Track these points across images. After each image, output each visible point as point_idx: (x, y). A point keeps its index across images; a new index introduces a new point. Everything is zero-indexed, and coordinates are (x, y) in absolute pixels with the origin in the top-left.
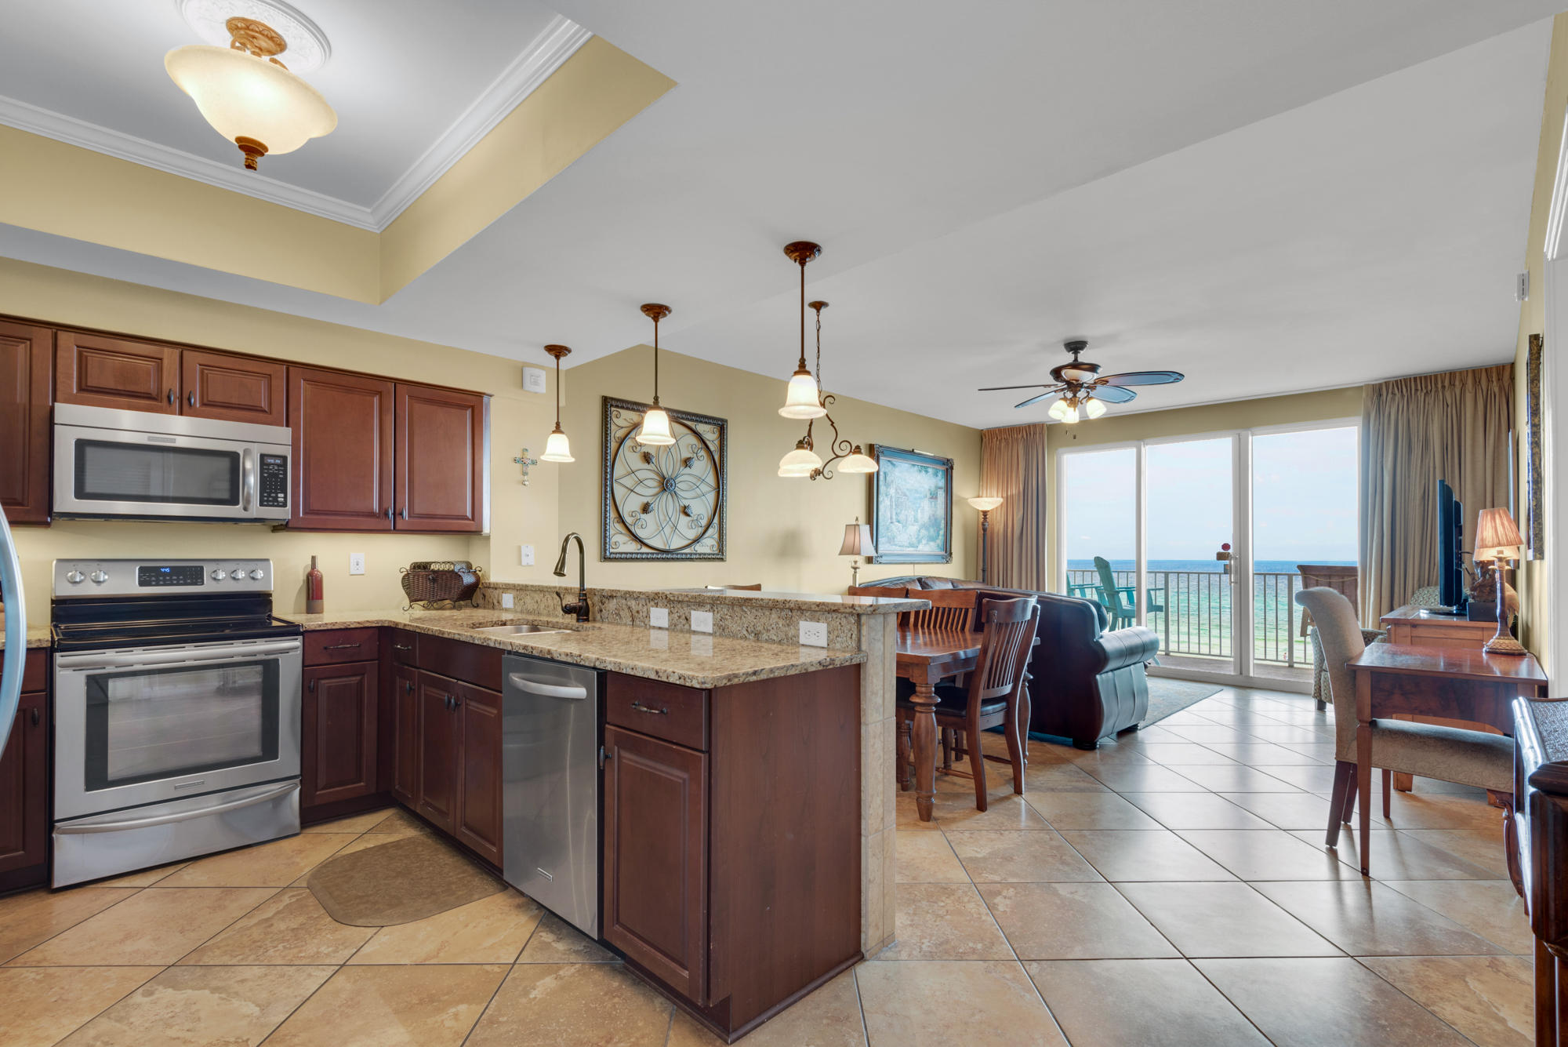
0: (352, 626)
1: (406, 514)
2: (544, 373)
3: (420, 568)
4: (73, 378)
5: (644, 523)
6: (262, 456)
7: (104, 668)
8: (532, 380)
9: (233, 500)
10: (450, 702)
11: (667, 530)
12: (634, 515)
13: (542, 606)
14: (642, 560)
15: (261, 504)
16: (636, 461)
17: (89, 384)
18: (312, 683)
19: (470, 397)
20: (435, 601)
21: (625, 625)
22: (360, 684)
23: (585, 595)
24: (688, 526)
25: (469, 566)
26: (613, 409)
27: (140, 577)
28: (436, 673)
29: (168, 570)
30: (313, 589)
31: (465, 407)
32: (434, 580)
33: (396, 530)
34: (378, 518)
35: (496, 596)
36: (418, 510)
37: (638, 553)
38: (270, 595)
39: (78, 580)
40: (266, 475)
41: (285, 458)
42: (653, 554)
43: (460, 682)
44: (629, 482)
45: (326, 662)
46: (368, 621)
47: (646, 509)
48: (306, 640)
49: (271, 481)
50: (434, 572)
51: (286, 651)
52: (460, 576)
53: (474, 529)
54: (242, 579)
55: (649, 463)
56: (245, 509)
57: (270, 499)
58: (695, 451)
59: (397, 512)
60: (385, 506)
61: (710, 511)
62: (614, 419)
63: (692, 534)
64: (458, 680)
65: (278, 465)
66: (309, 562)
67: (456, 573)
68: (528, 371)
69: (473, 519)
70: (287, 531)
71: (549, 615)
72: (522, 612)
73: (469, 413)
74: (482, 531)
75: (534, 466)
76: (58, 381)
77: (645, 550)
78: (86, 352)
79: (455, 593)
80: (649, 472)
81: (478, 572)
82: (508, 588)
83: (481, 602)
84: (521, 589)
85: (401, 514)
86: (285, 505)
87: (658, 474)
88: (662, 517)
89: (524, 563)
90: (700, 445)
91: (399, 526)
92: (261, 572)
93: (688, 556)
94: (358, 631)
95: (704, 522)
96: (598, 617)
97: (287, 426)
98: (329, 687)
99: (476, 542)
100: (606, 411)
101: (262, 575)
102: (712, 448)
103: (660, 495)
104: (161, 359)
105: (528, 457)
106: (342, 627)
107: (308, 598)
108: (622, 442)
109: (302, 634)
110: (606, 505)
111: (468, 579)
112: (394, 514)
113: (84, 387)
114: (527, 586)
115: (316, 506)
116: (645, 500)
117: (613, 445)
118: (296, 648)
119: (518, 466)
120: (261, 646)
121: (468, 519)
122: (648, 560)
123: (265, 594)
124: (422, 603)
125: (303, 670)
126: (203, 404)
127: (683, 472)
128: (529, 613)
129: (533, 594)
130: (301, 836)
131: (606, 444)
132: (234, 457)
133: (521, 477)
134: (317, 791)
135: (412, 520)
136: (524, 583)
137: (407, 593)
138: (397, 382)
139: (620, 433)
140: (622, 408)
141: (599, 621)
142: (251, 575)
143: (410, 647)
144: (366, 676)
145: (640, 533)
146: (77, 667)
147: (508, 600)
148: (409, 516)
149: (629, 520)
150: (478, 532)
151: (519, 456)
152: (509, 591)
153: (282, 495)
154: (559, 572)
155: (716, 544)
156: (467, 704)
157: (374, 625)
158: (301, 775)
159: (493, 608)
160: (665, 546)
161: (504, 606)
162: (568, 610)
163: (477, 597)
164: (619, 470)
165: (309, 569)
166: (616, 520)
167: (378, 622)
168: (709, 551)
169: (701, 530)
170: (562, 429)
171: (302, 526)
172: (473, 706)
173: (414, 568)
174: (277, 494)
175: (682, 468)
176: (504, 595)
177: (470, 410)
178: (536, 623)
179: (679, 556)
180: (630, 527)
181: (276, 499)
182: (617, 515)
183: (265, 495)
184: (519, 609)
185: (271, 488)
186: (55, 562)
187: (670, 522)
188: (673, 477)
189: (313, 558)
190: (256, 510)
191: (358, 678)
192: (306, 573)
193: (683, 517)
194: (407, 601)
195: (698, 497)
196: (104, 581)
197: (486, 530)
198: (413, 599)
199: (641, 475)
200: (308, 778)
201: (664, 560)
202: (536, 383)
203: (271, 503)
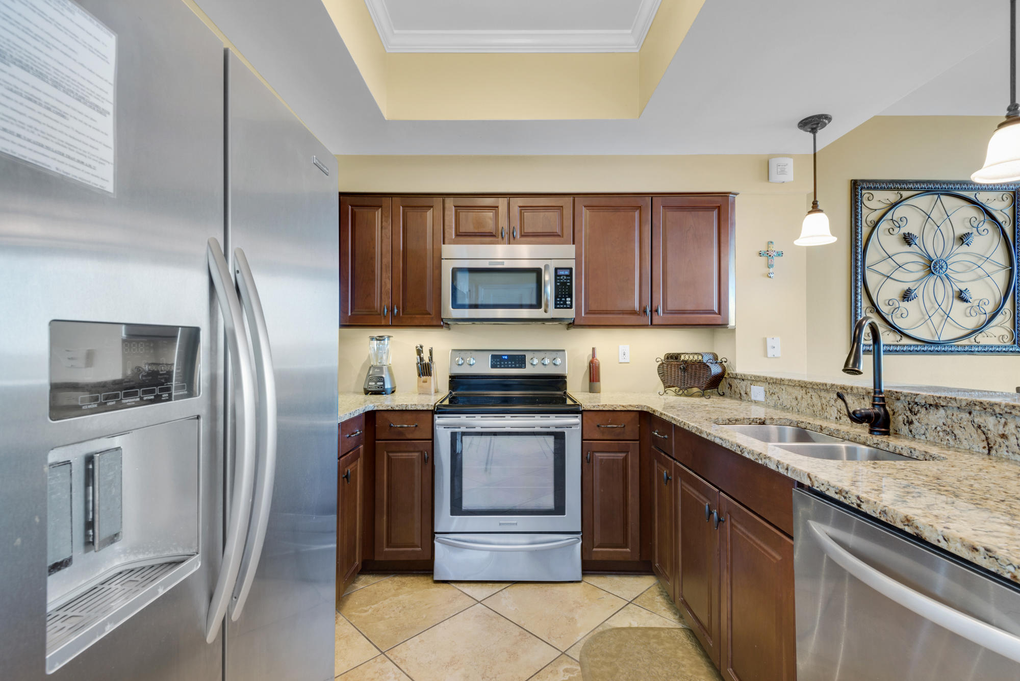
0: (618, 409)
1: (660, 310)
2: (792, 160)
3: (673, 358)
4: (452, 228)
5: (905, 311)
6: (556, 269)
7: (460, 428)
8: (779, 170)
9: (538, 305)
10: (711, 513)
11: (936, 319)
12: (891, 303)
13: (804, 404)
14: (904, 352)
15: (556, 308)
16: (892, 244)
17: (461, 231)
18: (589, 455)
19: (716, 199)
20: (686, 389)
21: (970, 451)
22: (625, 459)
23: (883, 399)
24: (965, 313)
25: (715, 357)
26: (864, 192)
27: (492, 362)
28: (693, 471)
29: (506, 357)
30: (593, 374)
31: (713, 208)
32: (685, 370)
33: (652, 325)
34: (639, 315)
35: (744, 387)
36: (671, 306)
37: (897, 346)
38: (565, 377)
39: (460, 363)
40: (558, 284)
41: (571, 269)
42: (917, 346)
43: (721, 493)
44: (884, 268)
45: (598, 438)
46: (630, 405)
47: (907, 296)
48: (584, 418)
49: (562, 289)
50: (685, 362)
51: (569, 426)
52: (708, 366)
53: (720, 323)
54: (548, 365)
55: (910, 245)
56: (546, 311)
57: (562, 303)
58: (975, 225)
59: (654, 309)
60: (644, 304)
61: (998, 295)
62: (865, 202)
63: (971, 323)
64: (720, 490)
65: (567, 276)
66: (591, 353)
67: (705, 364)
68: (774, 163)
69: (719, 313)
70: (574, 328)
71: (814, 415)
72: (775, 407)
73: (715, 213)
74: (728, 324)
75: (780, 258)
76: (446, 232)
77: (905, 341)
78: (460, 209)
79: (704, 381)
80: (909, 255)
81: (723, 363)
82: (756, 380)
83: (727, 391)
84: (775, 383)
85: (657, 311)
86: (571, 307)
87: (922, 256)
88: (928, 305)
89: (770, 354)
90: (981, 217)
91: (655, 322)
92: (560, 360)
93: (966, 349)
94: (623, 413)
95: (989, 308)
96: (905, 430)
97: (574, 243)
98: (601, 460)
99: (720, 334)
100: (856, 195)
101: (560, 362)
102: (1000, 218)
103: (925, 280)
104: (497, 207)
105: (774, 250)
106: (611, 409)
107: (590, 381)
108: (875, 225)
109: (581, 412)
110: (856, 294)
111: (715, 370)
112: (651, 311)
113: (458, 234)
114: (782, 380)
115: (593, 307)
116: (905, 287)
117: (865, 230)
118: (576, 424)
119: (763, 259)
120: (554, 421)
121: (715, 313)
122: (910, 352)
123: (563, 376)
124: (673, 389)
125: (582, 442)
126: (522, 236)
127: (956, 252)
128: (785, 409)
129: (790, 389)
130: (583, 583)
131: (856, 229)
132: (538, 272)
133: (766, 270)
134: (593, 548)
135: (666, 316)
136: (779, 376)
137: (662, 380)
138: (653, 195)
139: (874, 216)
140: (875, 189)
141: (905, 437)
142: (554, 362)
143: (666, 436)
144: (629, 453)
145: (899, 323)
146: (447, 426)
147: (758, 392)
148: (663, 313)
149: (884, 309)
150: (724, 325)
151: (763, 249)
152: (759, 383)
153: (568, 299)
154: (851, 369)
155: (1008, 334)
156: (732, 525)
157: (635, 409)
158: (582, 531)
159: (741, 398)
160: (933, 336)
161: (753, 398)
162: (857, 418)
163: (723, 386)
164: (872, 256)
165: (591, 358)
166: (868, 310)
167: (638, 406)
168: (998, 343)
169: (983, 318)
170: (820, 207)
171: (584, 324)
172: (740, 530)
173: (668, 358)
174: (566, 298)
175: (955, 247)
176: (752, 386)
177: (717, 210)
178: (803, 426)
179: (953, 349)
180: (886, 317)
181: (565, 302)
182: (869, 304)
183: (558, 299)
184: (772, 404)
185: (562, 295)
186: (450, 351)
187: (940, 310)
188: (944, 257)
189: (594, 349)
190: (553, 313)
191: (624, 455)
192: (589, 361)
193: (958, 305)
194: (662, 386)
195: (980, 278)
196: (473, 364)
197: (732, 323)
198: (667, 386)
199: (900, 259)
200: (586, 533)
201: (931, 352)
202: (783, 172)
203: (562, 306)
